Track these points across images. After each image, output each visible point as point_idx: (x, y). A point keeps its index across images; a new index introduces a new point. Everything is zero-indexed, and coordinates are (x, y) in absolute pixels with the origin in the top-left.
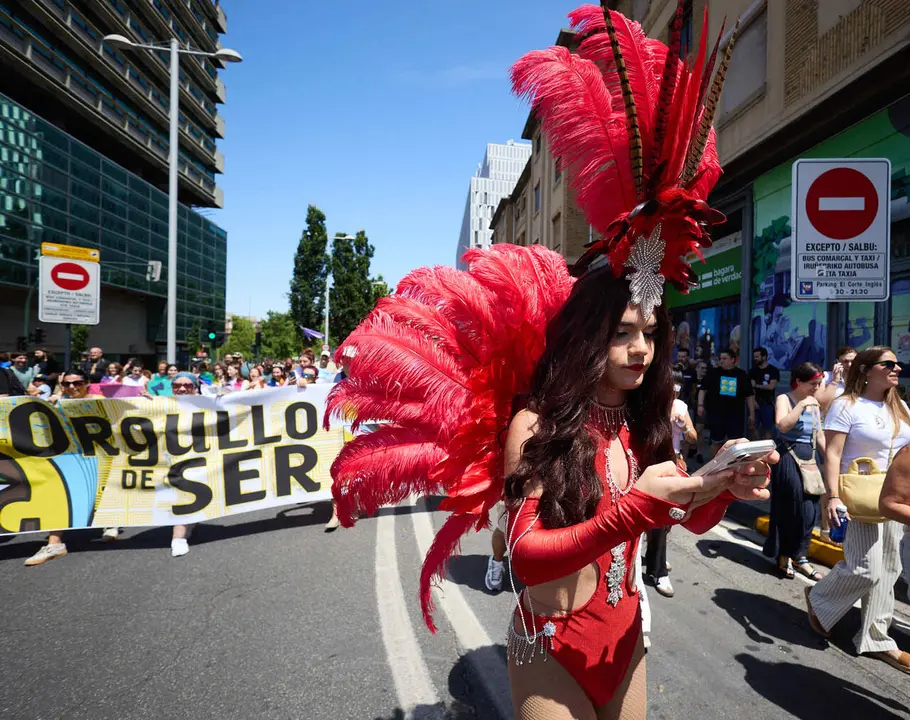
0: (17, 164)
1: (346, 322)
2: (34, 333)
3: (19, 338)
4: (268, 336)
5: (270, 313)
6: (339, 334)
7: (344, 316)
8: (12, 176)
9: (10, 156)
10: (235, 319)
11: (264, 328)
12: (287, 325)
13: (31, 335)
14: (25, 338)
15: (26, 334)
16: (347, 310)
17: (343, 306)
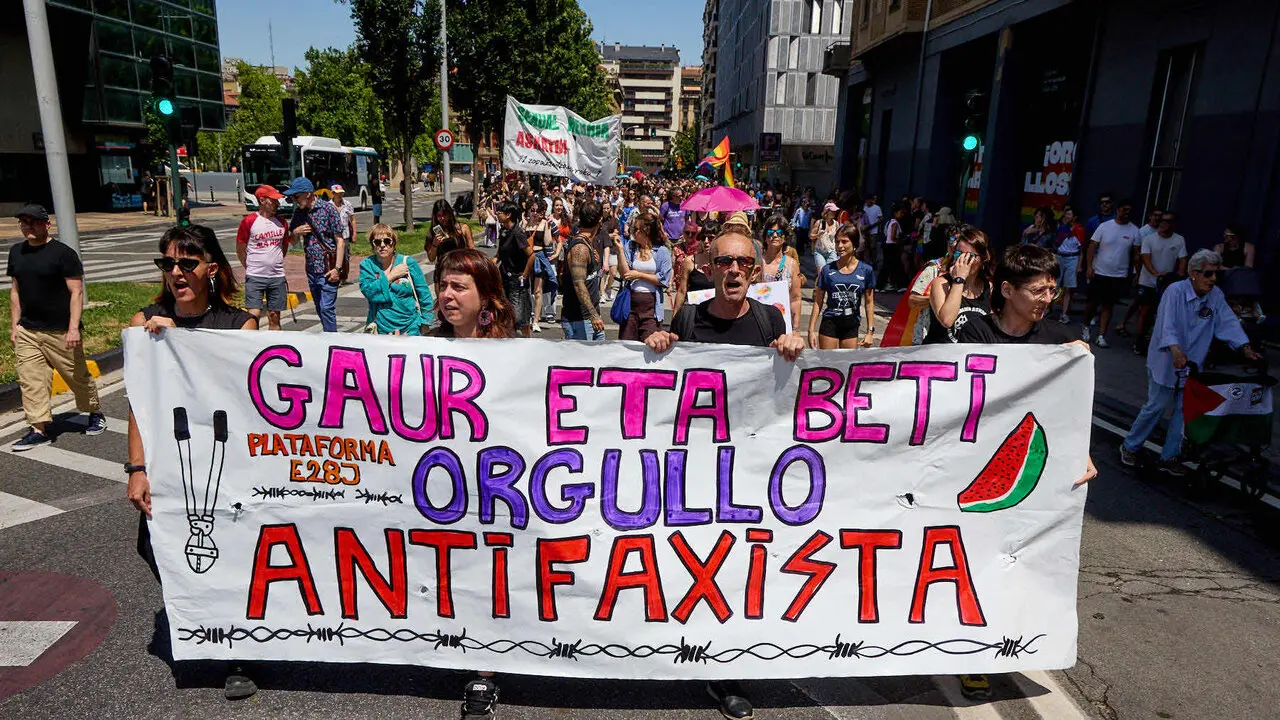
1: (487, 71)
4: (312, 110)
5: (311, 56)
6: (471, 105)
7: (481, 55)
10: (244, 71)
11: (302, 92)
12: (349, 84)
16: (488, 38)
17: (478, 29)
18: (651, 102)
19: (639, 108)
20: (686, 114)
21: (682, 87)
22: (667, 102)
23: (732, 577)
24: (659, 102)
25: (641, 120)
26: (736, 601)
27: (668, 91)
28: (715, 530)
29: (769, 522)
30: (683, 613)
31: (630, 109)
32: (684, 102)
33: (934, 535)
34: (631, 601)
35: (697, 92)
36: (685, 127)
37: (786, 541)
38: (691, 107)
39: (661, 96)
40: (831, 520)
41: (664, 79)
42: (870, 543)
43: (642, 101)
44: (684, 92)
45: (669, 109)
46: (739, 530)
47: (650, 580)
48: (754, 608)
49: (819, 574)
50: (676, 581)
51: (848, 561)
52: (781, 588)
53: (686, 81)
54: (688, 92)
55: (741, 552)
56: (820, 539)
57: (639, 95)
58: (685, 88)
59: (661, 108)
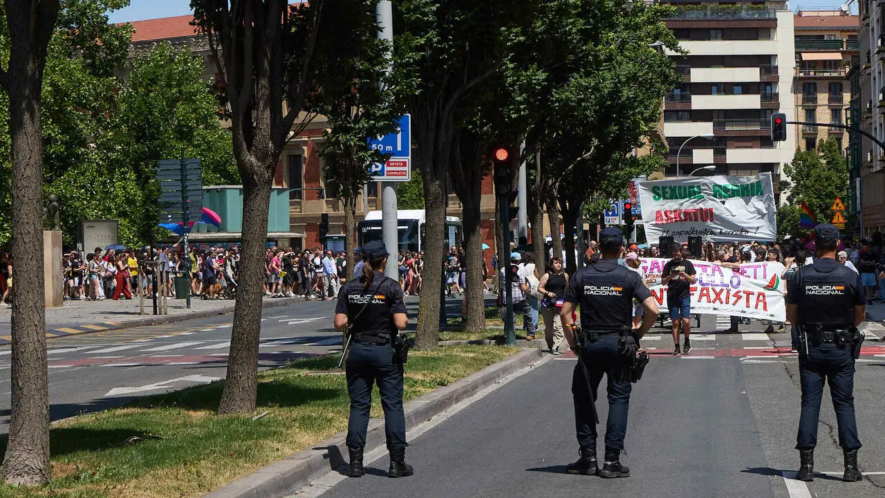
18: (726, 88)
19: (699, 102)
20: (810, 113)
21: (798, 54)
22: (765, 88)
23: (723, 296)
24: (747, 88)
25: (705, 129)
26: (724, 300)
27: (765, 63)
28: (720, 287)
29: (730, 287)
30: (714, 302)
31: (679, 106)
32: (806, 87)
33: (760, 294)
34: (704, 299)
35: (834, 64)
36: (810, 143)
37: (733, 291)
38: (823, 98)
39: (752, 75)
40: (741, 288)
41: (756, 38)
42: (748, 294)
43: (706, 88)
44: (802, 65)
45: (771, 104)
46: (725, 288)
47: (708, 295)
48: (727, 303)
49: (739, 297)
50: (713, 296)
51: (744, 296)
52: (732, 299)
53: (806, 39)
54: (813, 64)
55: (725, 292)
56: (739, 292)
57: (698, 75)
58: (806, 57)
59: (752, 102)
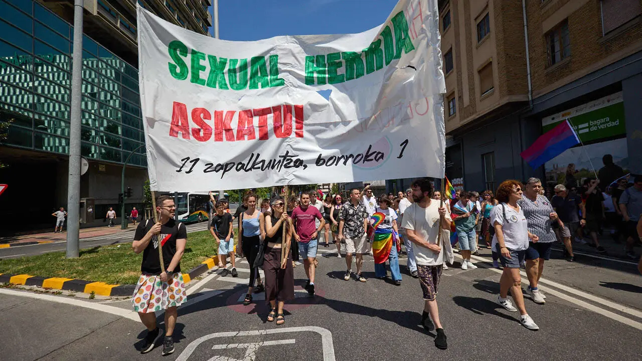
0: (109, 101)
2: (127, 191)
3: (119, 194)
8: (106, 108)
9: (106, 96)
13: (125, 192)
14: (122, 194)
15: (123, 192)
